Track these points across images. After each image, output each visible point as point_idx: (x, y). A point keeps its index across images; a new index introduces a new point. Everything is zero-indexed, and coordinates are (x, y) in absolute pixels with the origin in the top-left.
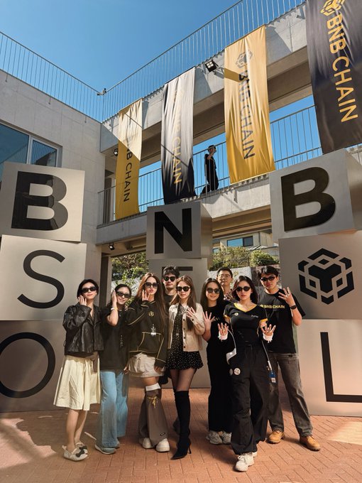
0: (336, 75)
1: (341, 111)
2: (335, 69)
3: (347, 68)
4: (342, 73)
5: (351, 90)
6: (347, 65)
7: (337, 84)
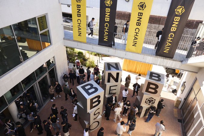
0: (168, 38)
1: (165, 49)
2: (169, 36)
3: (172, 38)
4: (170, 39)
5: (170, 45)
6: (173, 37)
7: (168, 41)
